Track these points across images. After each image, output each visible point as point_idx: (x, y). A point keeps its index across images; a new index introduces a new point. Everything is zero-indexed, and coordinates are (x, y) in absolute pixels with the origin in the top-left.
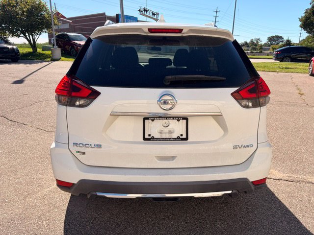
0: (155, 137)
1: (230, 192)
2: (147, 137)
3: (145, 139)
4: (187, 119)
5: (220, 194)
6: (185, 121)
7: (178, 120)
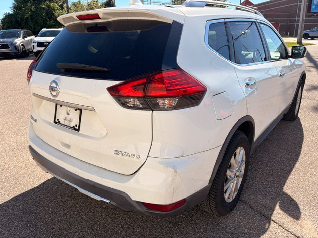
0: (61, 123)
1: (108, 201)
2: (56, 121)
3: (55, 122)
4: (81, 110)
5: (99, 198)
6: (78, 111)
7: (76, 110)
